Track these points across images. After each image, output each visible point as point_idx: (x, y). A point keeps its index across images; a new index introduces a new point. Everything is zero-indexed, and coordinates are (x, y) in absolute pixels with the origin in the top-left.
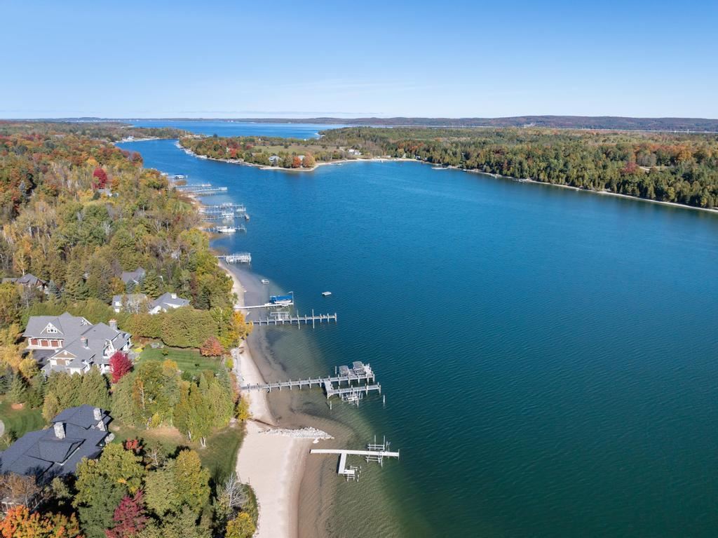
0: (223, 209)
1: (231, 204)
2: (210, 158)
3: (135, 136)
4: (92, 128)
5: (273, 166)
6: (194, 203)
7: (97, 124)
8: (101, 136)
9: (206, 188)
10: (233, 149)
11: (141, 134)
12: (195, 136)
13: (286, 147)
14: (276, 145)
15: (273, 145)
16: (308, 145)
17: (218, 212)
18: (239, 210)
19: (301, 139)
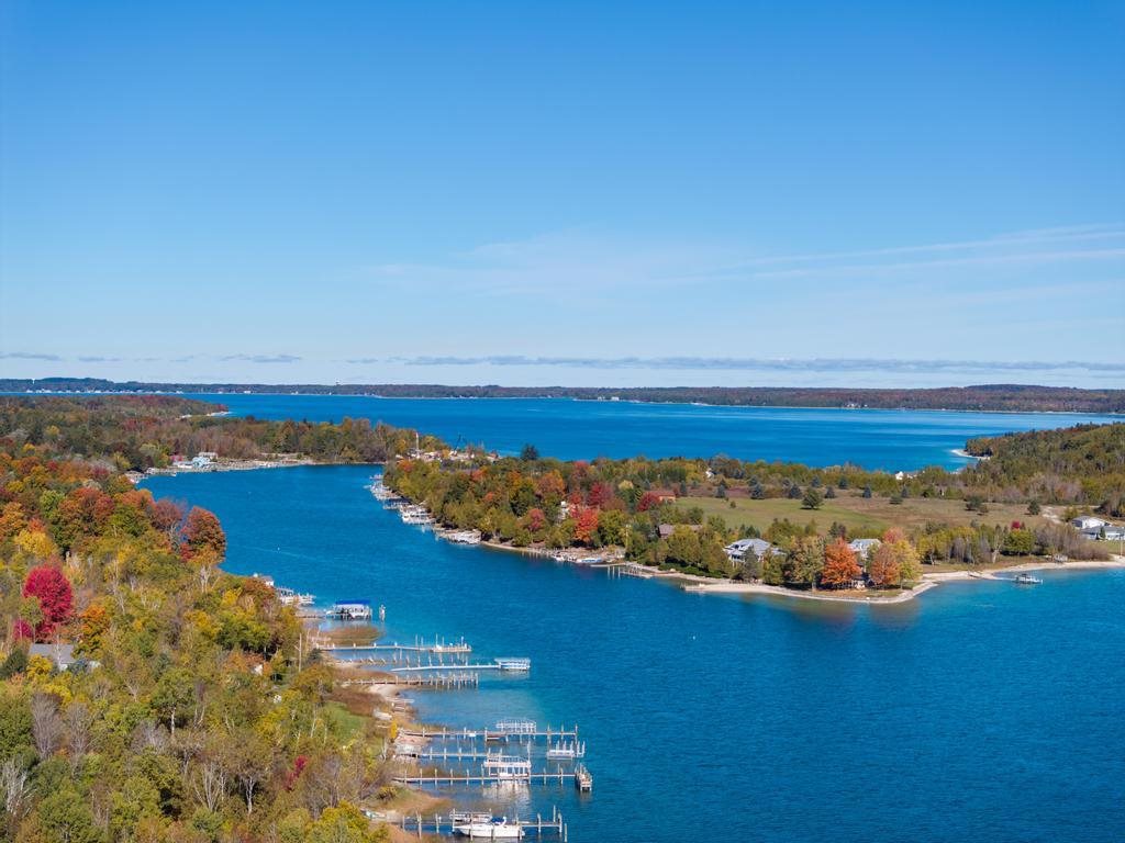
0: (498, 744)
1: (530, 728)
2: (493, 543)
3: (221, 453)
4: (71, 417)
5: (738, 578)
6: (385, 716)
7: (95, 403)
8: (96, 447)
9: (449, 658)
10: (584, 509)
11: (245, 442)
12: (451, 455)
13: (811, 503)
14: (769, 495)
15: (757, 494)
16: (904, 495)
17: (474, 754)
18: (556, 752)
19: (882, 473)
